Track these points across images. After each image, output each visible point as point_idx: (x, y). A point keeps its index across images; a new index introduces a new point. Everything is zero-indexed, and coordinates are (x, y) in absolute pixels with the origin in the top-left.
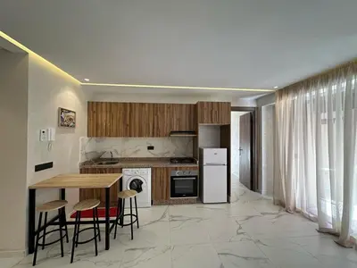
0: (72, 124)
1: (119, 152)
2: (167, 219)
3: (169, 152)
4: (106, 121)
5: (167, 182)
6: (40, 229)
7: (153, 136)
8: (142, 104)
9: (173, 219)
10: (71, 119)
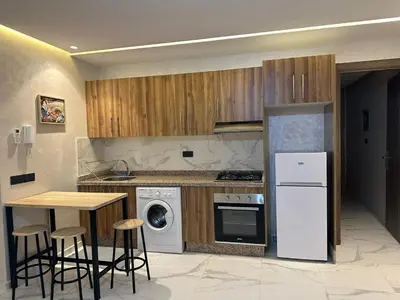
0: (60, 118)
1: (138, 161)
2: (200, 273)
3: (219, 162)
4: (112, 111)
5: (208, 212)
6: (27, 260)
7: (186, 133)
8: (165, 78)
9: (209, 275)
10: (57, 111)
